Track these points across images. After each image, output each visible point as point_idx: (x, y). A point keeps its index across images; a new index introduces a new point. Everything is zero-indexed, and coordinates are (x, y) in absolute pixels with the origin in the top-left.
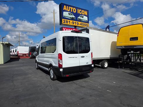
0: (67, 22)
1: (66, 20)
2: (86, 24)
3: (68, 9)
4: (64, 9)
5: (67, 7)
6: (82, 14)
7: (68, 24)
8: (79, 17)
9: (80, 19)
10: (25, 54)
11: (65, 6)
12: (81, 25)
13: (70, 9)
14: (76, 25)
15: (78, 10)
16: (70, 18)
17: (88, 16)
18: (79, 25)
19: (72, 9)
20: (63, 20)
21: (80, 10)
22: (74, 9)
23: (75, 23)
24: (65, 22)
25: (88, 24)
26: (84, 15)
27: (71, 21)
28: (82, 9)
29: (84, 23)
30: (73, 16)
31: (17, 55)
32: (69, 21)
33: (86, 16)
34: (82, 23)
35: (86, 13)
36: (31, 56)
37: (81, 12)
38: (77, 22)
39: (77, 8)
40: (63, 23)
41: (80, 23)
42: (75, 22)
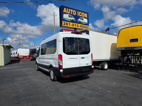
0: (67, 24)
1: (66, 22)
2: (86, 26)
3: (68, 12)
4: (64, 12)
5: (67, 9)
6: (82, 17)
7: (68, 26)
8: (79, 20)
9: (80, 21)
10: (26, 56)
11: (65, 9)
12: (81, 27)
13: (70, 11)
14: (76, 27)
15: (78, 12)
16: (70, 20)
17: (88, 18)
18: (79, 28)
20: (63, 22)
21: (80, 12)
22: (74, 11)
24: (65, 24)
25: (88, 26)
26: (84, 17)
27: (71, 23)
28: (82, 12)
29: (84, 25)
30: (73, 19)
31: (18, 57)
32: (69, 24)
33: (86, 18)
34: (82, 25)
35: (86, 15)
36: (31, 58)
37: (81, 14)
38: (77, 24)
39: (77, 11)
40: (63, 25)
41: (80, 25)
42: (74, 24)
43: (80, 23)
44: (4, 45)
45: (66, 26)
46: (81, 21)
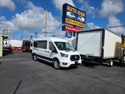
0: (69, 21)
1: (68, 19)
2: (83, 24)
3: (71, 10)
4: (67, 9)
5: (70, 7)
6: (80, 15)
7: (70, 23)
8: (78, 18)
11: (68, 6)
12: (80, 25)
13: (72, 9)
14: (76, 25)
16: (71, 18)
17: (85, 18)
18: (78, 25)
19: (74, 10)
20: (66, 18)
21: (80, 12)
22: (75, 10)
23: (75, 23)
24: (68, 21)
25: (85, 24)
26: (82, 16)
27: (72, 21)
28: (81, 11)
29: (82, 24)
30: (74, 17)
32: (71, 21)
33: (83, 17)
34: (80, 23)
35: (84, 15)
37: (80, 13)
38: (76, 22)
39: (77, 10)
40: (66, 22)
41: (79, 23)
42: (75, 21)
43: (79, 21)
44: (4, 35)
45: (68, 22)
46: (80, 19)
